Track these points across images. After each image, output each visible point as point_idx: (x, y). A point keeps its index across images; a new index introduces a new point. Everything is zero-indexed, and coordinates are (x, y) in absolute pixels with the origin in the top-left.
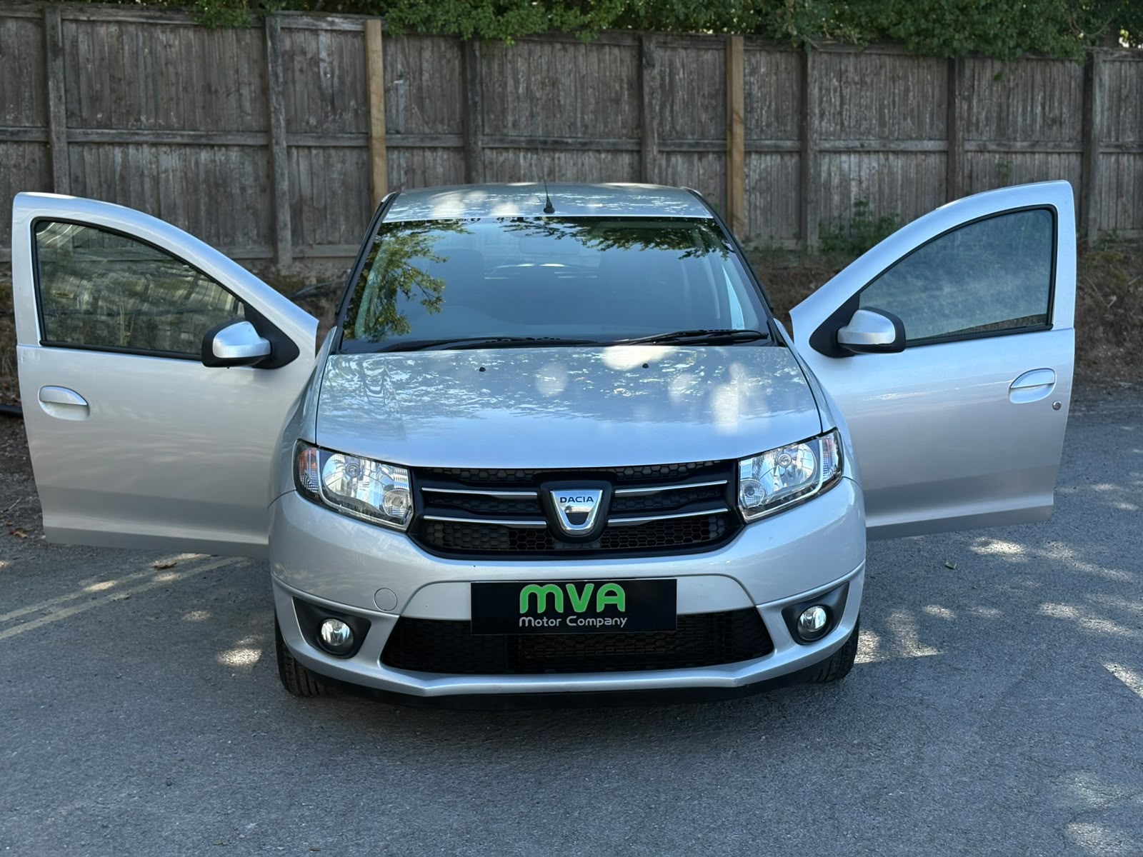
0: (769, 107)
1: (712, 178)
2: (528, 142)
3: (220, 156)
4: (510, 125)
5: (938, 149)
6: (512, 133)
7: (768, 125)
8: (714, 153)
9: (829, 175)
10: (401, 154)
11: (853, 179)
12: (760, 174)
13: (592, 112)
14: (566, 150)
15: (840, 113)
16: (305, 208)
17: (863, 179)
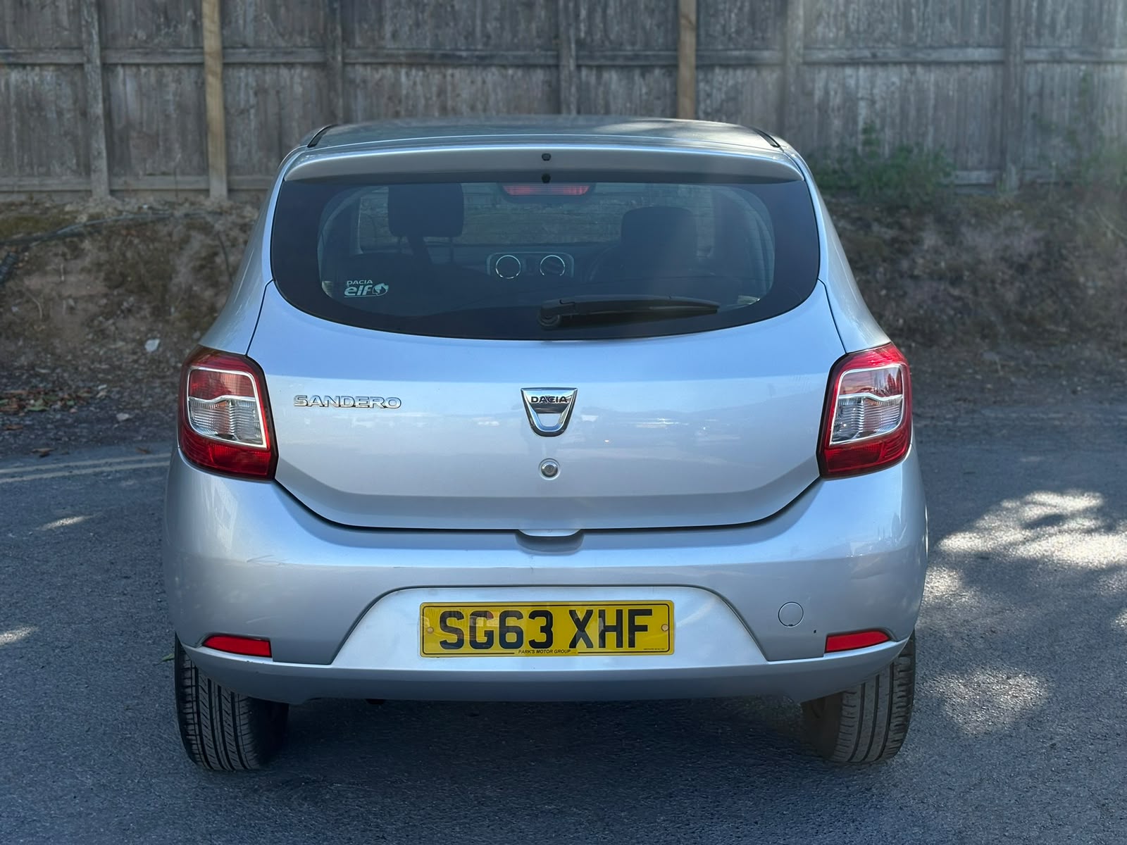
0: (741, 9)
1: (658, 98)
2: (409, 56)
3: (33, 76)
4: (388, 35)
5: (989, 58)
6: (389, 44)
7: (739, 32)
8: (662, 67)
9: (827, 93)
10: (250, 71)
11: (862, 99)
12: (726, 93)
13: (497, 19)
14: (461, 66)
15: (845, 15)
16: (134, 134)
17: (877, 98)
